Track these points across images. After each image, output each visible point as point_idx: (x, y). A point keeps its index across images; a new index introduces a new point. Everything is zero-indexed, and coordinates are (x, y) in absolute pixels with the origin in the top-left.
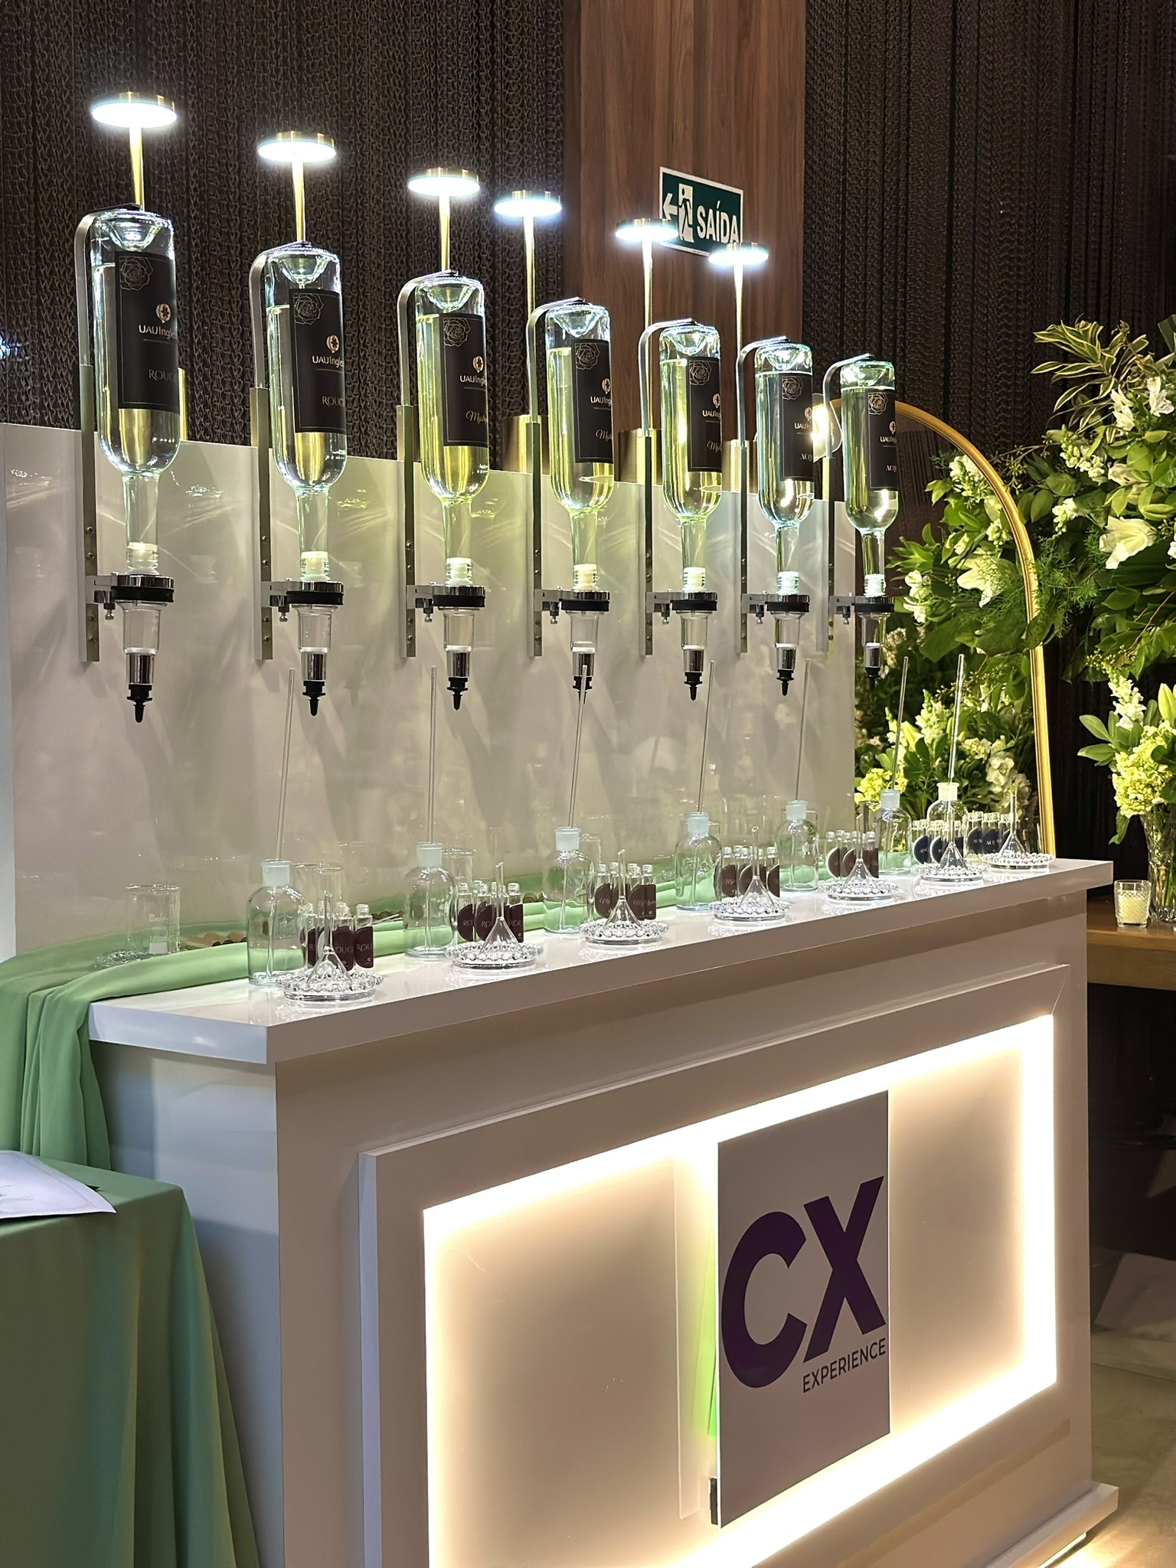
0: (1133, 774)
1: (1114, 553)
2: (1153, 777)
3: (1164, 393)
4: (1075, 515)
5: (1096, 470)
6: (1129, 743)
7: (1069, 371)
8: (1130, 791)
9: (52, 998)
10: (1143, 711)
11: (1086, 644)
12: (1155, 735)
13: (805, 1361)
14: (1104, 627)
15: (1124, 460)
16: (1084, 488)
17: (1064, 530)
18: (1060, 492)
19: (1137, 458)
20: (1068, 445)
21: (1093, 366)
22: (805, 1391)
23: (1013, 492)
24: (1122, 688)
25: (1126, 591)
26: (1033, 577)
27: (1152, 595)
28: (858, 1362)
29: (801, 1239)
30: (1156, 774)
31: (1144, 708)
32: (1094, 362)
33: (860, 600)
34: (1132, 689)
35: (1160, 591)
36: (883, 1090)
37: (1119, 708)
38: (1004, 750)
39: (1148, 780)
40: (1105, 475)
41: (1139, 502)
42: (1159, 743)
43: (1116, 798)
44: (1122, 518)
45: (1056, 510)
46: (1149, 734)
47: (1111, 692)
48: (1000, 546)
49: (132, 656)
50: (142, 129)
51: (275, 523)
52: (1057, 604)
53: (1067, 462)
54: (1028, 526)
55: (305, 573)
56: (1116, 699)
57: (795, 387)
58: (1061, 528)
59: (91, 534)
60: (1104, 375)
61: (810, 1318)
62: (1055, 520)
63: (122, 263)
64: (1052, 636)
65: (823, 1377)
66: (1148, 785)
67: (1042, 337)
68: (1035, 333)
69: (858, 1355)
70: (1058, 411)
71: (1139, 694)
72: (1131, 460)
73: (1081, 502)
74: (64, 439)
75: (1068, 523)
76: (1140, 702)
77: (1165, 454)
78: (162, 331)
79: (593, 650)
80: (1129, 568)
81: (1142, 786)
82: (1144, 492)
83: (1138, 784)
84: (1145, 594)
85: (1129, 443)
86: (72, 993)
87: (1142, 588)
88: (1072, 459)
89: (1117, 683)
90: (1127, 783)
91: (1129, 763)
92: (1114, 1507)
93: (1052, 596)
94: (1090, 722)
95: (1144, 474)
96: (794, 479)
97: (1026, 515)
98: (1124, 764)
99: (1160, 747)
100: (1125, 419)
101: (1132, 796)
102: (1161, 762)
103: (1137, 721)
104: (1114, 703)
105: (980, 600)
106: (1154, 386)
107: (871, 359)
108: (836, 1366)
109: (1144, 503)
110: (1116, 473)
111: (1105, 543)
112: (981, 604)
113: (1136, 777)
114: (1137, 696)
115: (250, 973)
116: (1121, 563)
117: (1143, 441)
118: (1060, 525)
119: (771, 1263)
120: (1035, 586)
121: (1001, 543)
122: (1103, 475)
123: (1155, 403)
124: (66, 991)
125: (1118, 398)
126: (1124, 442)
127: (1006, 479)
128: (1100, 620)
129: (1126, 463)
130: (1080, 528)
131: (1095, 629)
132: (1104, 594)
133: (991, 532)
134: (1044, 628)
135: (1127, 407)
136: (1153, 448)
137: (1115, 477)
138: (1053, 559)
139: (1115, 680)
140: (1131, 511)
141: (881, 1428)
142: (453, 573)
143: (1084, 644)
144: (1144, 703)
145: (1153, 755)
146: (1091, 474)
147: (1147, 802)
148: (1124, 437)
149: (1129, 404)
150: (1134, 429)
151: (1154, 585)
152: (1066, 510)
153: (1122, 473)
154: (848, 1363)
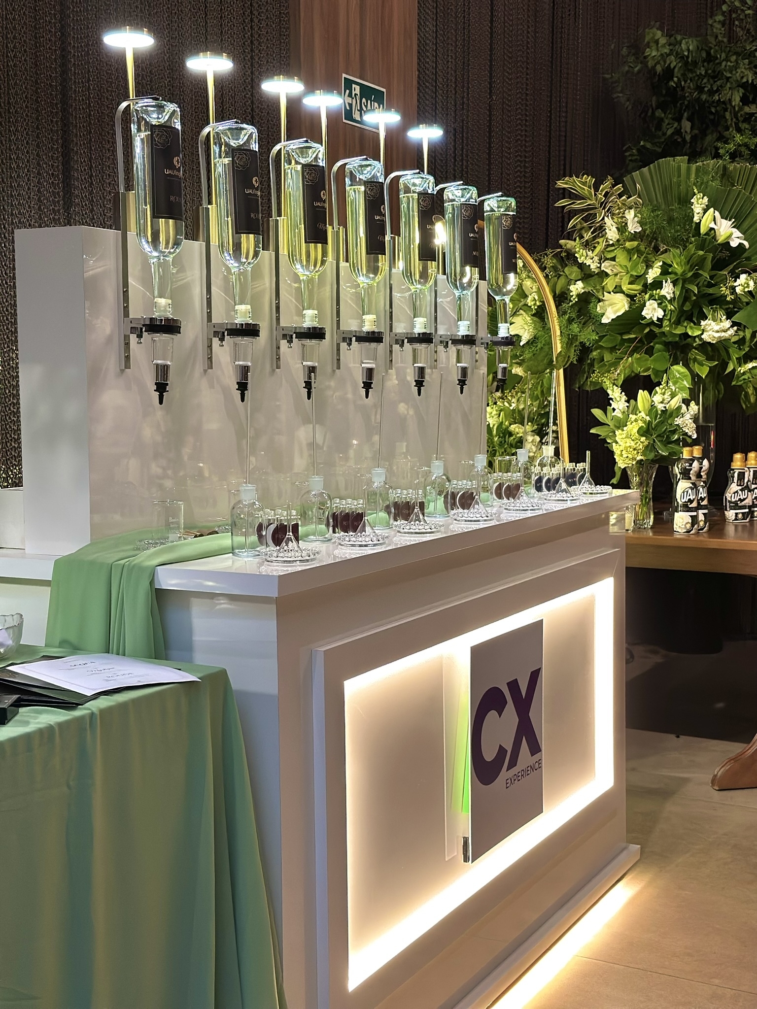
0: (626, 443)
1: (606, 314)
2: (638, 444)
3: (636, 219)
4: (583, 291)
5: (595, 264)
6: (621, 424)
7: (578, 205)
8: (624, 452)
9: (129, 565)
10: (627, 406)
11: (586, 368)
12: (636, 420)
13: (507, 771)
14: (597, 357)
15: (613, 259)
16: (586, 275)
17: (576, 300)
18: (573, 277)
19: (622, 258)
20: (580, 249)
21: (589, 202)
22: (507, 788)
23: (546, 277)
24: (615, 393)
25: (613, 336)
26: (557, 328)
27: (629, 338)
28: (529, 772)
29: (505, 702)
30: (639, 443)
31: (628, 405)
32: (590, 200)
33: (495, 339)
34: (621, 393)
35: (633, 336)
36: (541, 619)
37: (614, 405)
38: (532, 431)
39: (635, 446)
40: (600, 267)
41: (622, 284)
42: (640, 425)
43: (615, 457)
44: (612, 293)
45: (572, 288)
46: (632, 420)
47: (608, 395)
48: (535, 309)
49: (157, 365)
50: (133, 48)
51: (213, 288)
52: (572, 344)
53: (579, 259)
54: (554, 297)
55: (237, 318)
56: (611, 399)
57: (469, 212)
58: (574, 299)
59: (126, 293)
60: (596, 208)
61: (509, 748)
62: (571, 294)
63: (155, 132)
64: (570, 362)
65: (515, 780)
66: (634, 449)
67: (561, 184)
68: (557, 182)
69: (529, 768)
70: (569, 229)
71: (625, 397)
72: (618, 258)
73: (587, 283)
74: (111, 235)
75: (579, 295)
76: (625, 401)
77: (636, 256)
78: (176, 173)
79: (373, 366)
80: (617, 323)
81: (631, 450)
82: (624, 278)
83: (629, 449)
84: (624, 338)
85: (616, 249)
86: (142, 561)
87: (621, 334)
88: (583, 258)
89: (613, 390)
90: (621, 448)
91: (624, 436)
92: (638, 857)
93: (569, 339)
94: (597, 412)
95: (624, 268)
96: (471, 267)
97: (553, 291)
98: (621, 437)
99: (642, 426)
100: (612, 234)
101: (625, 456)
102: (642, 436)
103: (624, 412)
104: (611, 401)
105: (521, 341)
106: (630, 215)
107: (502, 196)
108: (520, 774)
109: (625, 284)
110: (606, 266)
111: (600, 308)
112: (522, 344)
113: (628, 445)
114: (624, 398)
115: (233, 550)
116: (612, 320)
117: (624, 248)
118: (574, 297)
119: (493, 714)
120: (558, 333)
121: (536, 307)
122: (598, 267)
123: (631, 225)
124: (137, 560)
125: (608, 221)
126: (613, 248)
127: (543, 269)
128: (594, 353)
129: (615, 261)
130: (586, 299)
131: (591, 359)
132: (601, 338)
133: (529, 301)
134: (565, 358)
135: (614, 227)
136: (630, 252)
137: (606, 268)
138: (569, 317)
139: (611, 388)
140: (618, 290)
141: (538, 810)
142: (307, 319)
143: (585, 367)
144: (628, 401)
145: (638, 432)
146: (592, 267)
147: (634, 459)
148: (613, 245)
149: (615, 226)
150: (618, 241)
151: (629, 333)
152: (577, 288)
153: (610, 266)
154: (525, 773)
